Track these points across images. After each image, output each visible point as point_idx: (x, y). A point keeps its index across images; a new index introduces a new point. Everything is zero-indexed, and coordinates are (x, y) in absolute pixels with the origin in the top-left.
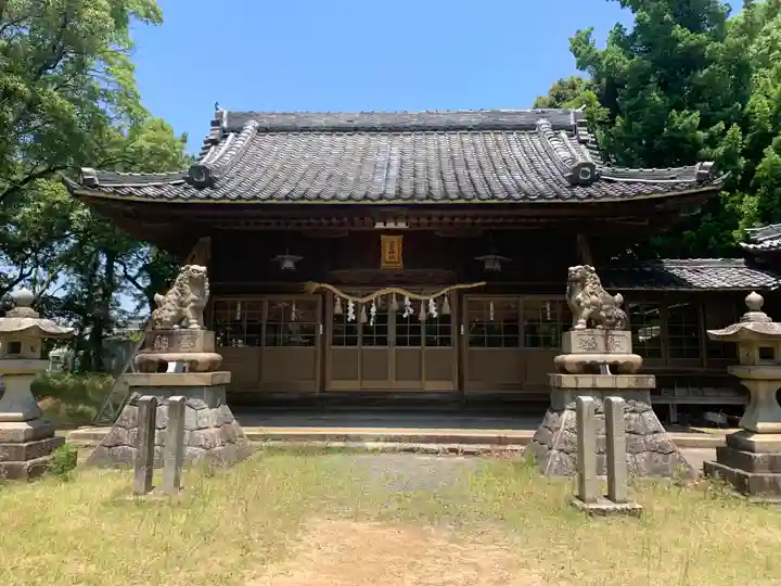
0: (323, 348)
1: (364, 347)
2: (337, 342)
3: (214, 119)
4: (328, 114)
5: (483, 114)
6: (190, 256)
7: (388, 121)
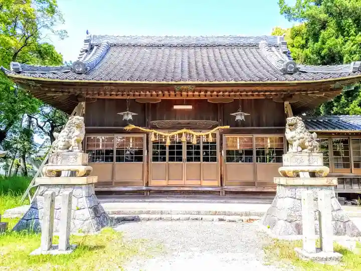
0: (148, 162)
1: (169, 162)
2: (155, 159)
3: (86, 39)
4: (148, 37)
5: (231, 38)
6: (74, 112)
7: (180, 41)
